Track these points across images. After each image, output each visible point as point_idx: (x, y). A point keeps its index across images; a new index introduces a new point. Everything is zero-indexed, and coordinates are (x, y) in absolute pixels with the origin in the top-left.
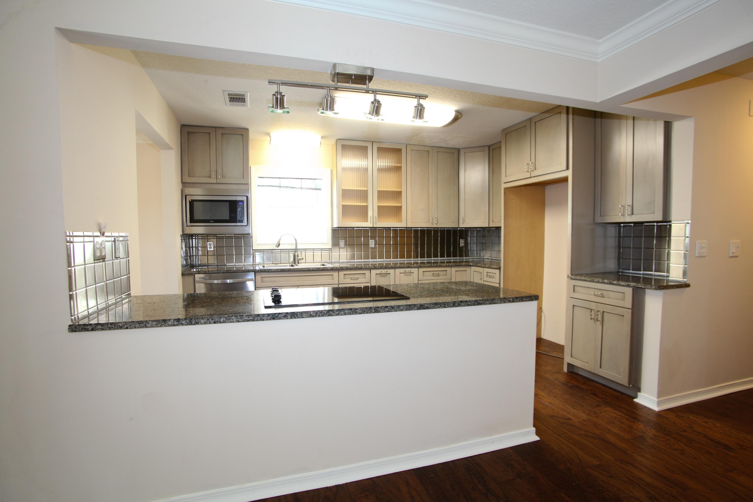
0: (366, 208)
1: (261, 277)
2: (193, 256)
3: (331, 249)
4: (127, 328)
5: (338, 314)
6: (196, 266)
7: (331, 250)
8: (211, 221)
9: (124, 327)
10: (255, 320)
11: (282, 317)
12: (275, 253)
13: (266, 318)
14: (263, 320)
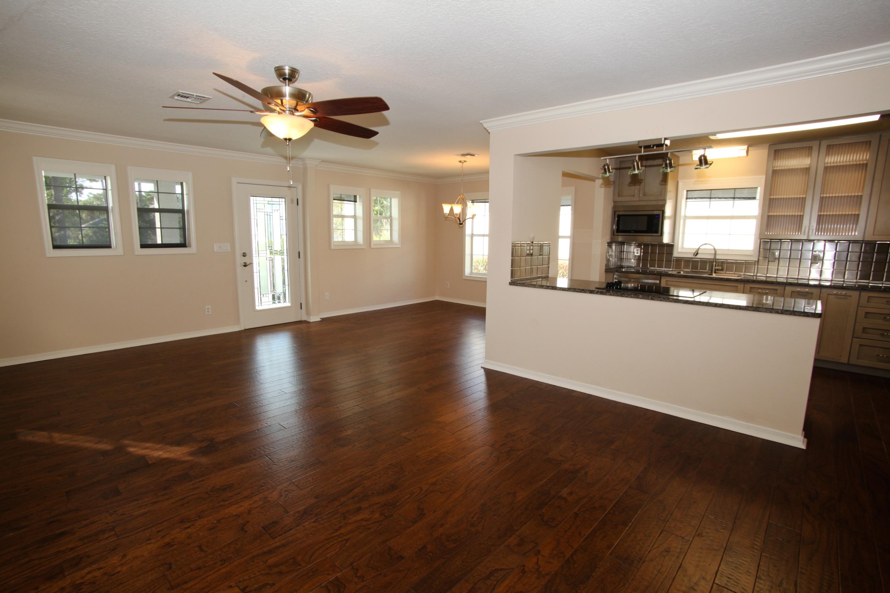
1: (667, 281)
2: (623, 259)
3: (757, 262)
4: (528, 287)
6: (625, 267)
8: (632, 232)
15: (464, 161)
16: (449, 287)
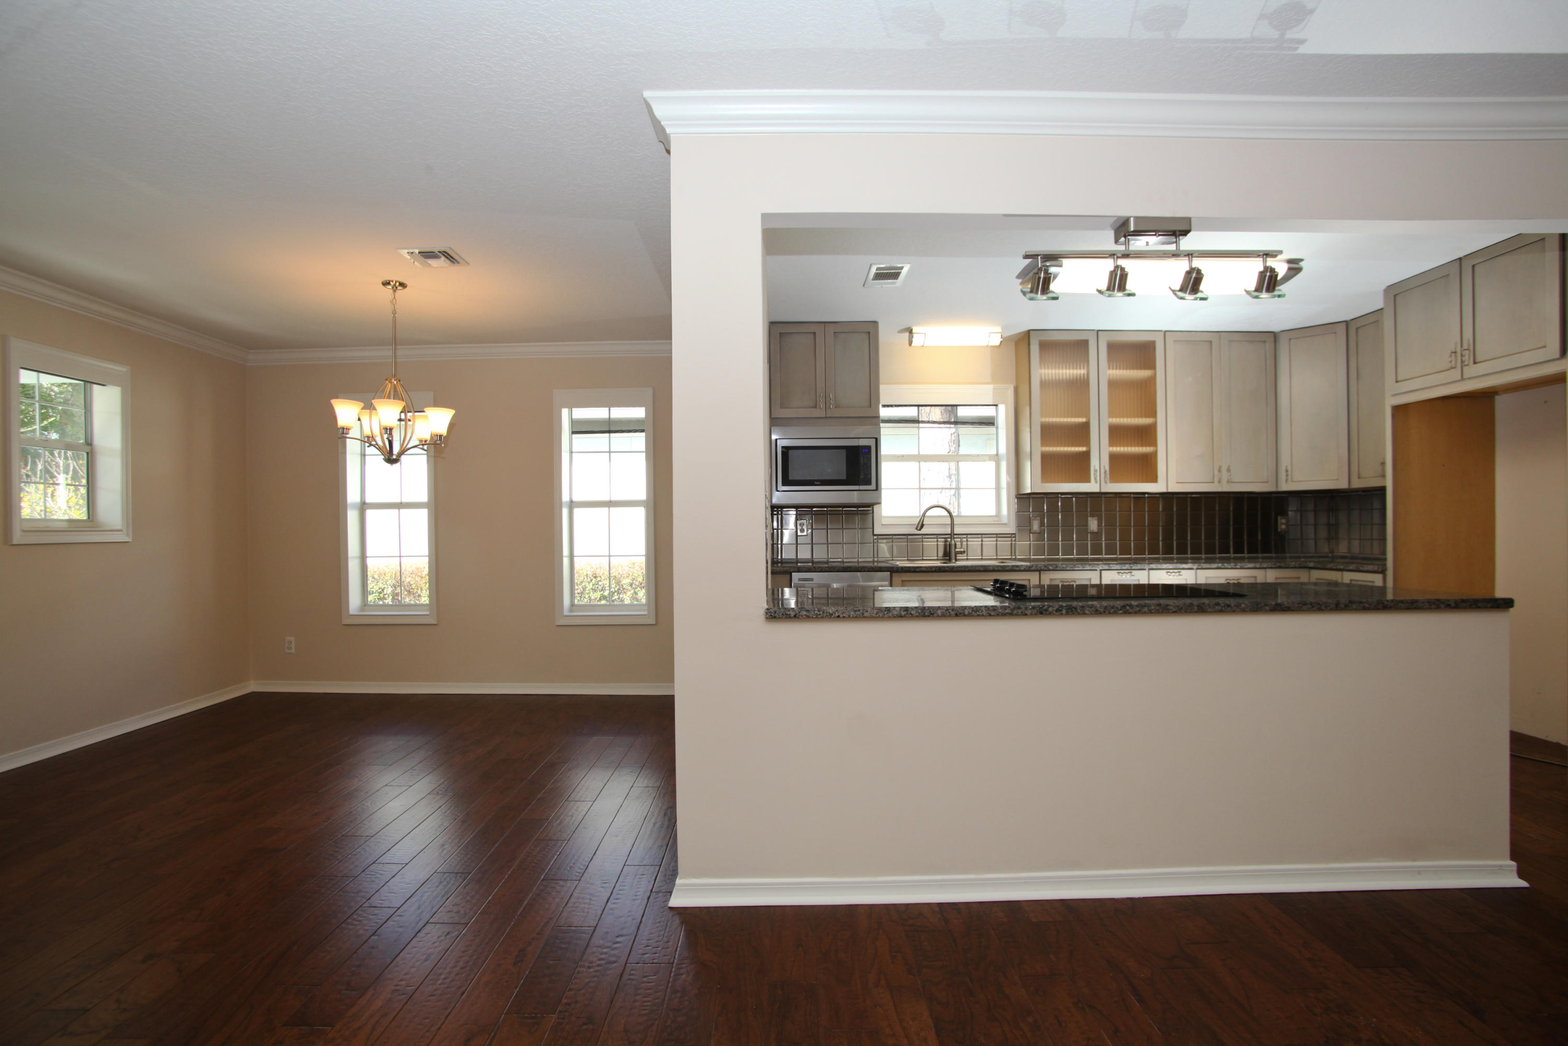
0: (1085, 457)
1: (902, 581)
3: (1014, 535)
5: (1140, 611)
7: (1015, 537)
8: (816, 483)
9: (835, 614)
10: (1014, 614)
11: (1053, 611)
12: (913, 541)
13: (1030, 611)
14: (1026, 615)
15: (398, 284)
16: (293, 651)
